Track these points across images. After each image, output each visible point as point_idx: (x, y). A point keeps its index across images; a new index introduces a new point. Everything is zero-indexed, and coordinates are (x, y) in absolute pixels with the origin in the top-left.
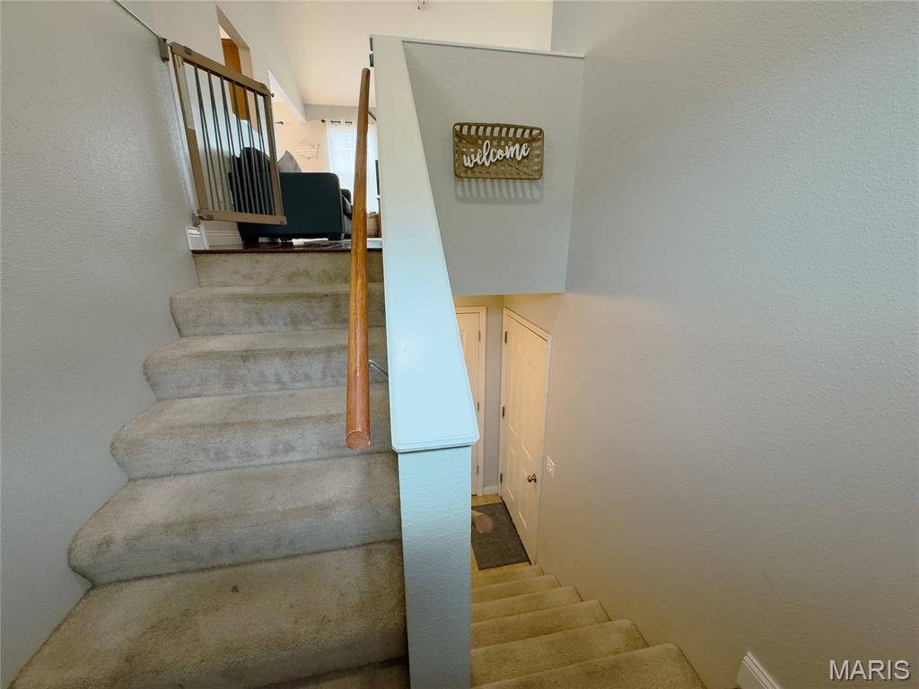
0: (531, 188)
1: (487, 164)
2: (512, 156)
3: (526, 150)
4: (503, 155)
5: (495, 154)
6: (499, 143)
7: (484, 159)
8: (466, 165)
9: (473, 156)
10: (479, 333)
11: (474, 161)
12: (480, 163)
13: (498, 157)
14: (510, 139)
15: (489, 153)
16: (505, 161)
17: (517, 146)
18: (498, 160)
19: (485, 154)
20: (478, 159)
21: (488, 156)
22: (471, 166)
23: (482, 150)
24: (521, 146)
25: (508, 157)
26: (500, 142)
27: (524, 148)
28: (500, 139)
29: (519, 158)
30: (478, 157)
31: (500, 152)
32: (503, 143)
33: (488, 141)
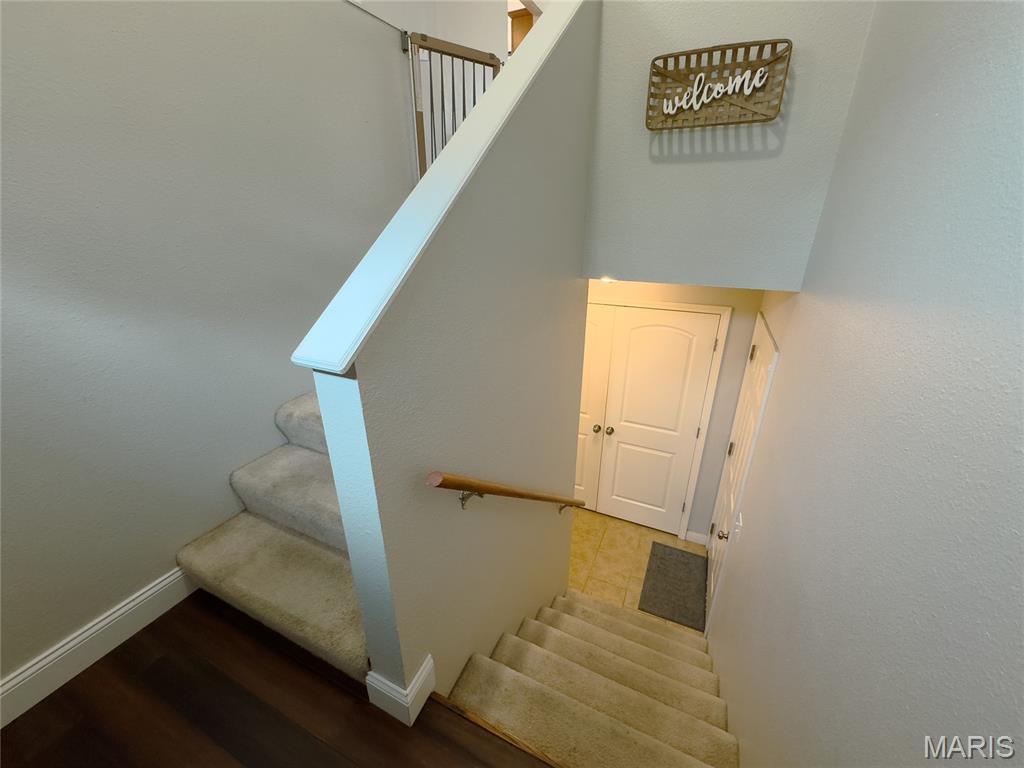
0: (764, 136)
1: (696, 107)
2: (737, 90)
3: (761, 78)
4: (722, 91)
5: (710, 90)
6: (720, 73)
7: (694, 100)
8: (666, 112)
9: (677, 98)
10: (716, 340)
11: (678, 105)
12: (685, 107)
13: (714, 94)
14: (739, 65)
15: (702, 92)
16: (726, 98)
17: (748, 74)
18: (714, 98)
19: (696, 93)
20: (684, 102)
21: (699, 96)
22: (673, 112)
23: (693, 87)
24: (753, 73)
25: (730, 92)
26: (722, 71)
27: (758, 75)
28: (723, 66)
29: (747, 91)
30: (685, 98)
31: (718, 87)
32: (726, 73)
33: (702, 75)
